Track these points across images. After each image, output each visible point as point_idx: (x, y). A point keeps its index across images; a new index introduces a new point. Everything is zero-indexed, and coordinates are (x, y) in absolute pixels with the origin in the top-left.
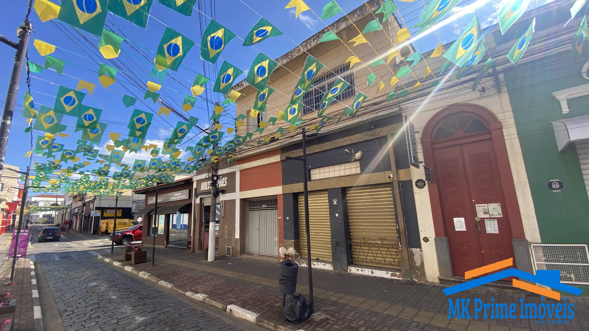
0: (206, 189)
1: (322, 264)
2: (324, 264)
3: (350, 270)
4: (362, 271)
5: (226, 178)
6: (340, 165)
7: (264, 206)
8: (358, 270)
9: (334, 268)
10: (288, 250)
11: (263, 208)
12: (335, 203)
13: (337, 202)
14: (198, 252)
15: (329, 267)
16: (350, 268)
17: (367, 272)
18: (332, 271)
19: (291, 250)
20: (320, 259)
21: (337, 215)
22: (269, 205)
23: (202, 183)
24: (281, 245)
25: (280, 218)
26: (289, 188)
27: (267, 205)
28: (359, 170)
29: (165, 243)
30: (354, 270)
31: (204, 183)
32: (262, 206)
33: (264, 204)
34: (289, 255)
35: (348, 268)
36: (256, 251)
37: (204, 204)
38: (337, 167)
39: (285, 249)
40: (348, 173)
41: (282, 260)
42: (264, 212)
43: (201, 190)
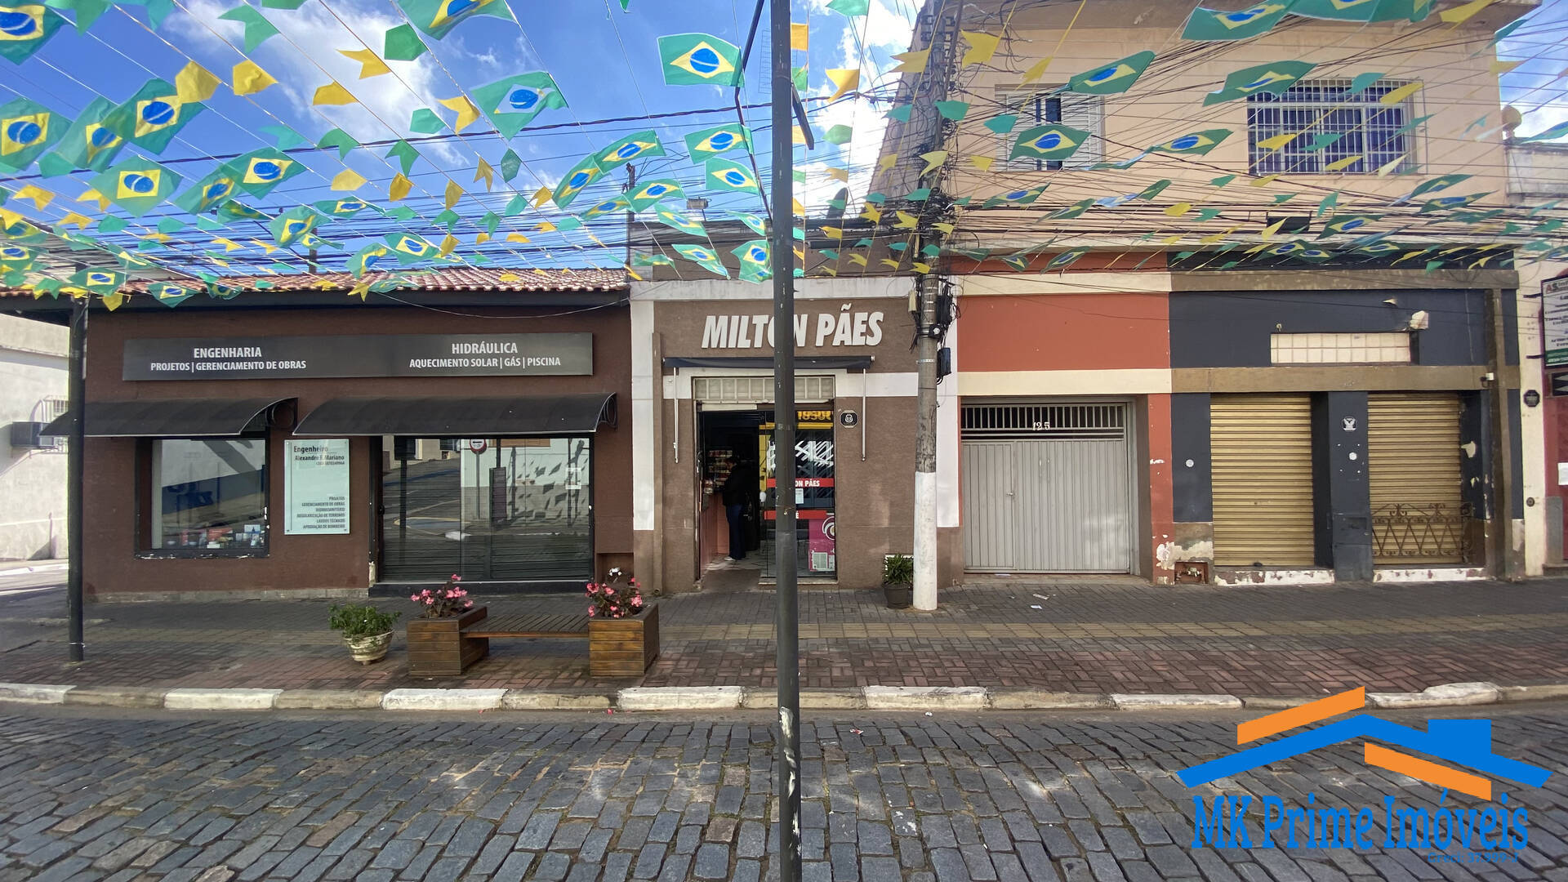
1: (1304, 572)
2: (1308, 572)
3: (1380, 577)
4: (1407, 574)
5: (878, 315)
6: (1354, 335)
8: (1398, 574)
9: (1337, 578)
10: (1190, 549)
11: (1036, 432)
12: (1350, 426)
13: (1354, 426)
14: (694, 589)
15: (1323, 577)
16: (1377, 572)
17: (1419, 576)
18: (1333, 585)
19: (1202, 549)
20: (1264, 563)
21: (1353, 456)
22: (1060, 425)
23: (711, 320)
24: (1165, 536)
25: (1158, 461)
26: (1199, 379)
27: (1052, 425)
28: (1404, 355)
29: (372, 576)
30: (1387, 576)
31: (724, 319)
32: (1030, 425)
33: (1037, 420)
34: (1191, 563)
35: (1373, 575)
36: (1001, 562)
37: (699, 404)
38: (1345, 340)
39: (1180, 547)
40: (1374, 357)
41: (1166, 578)
42: (1035, 443)
43: (705, 345)
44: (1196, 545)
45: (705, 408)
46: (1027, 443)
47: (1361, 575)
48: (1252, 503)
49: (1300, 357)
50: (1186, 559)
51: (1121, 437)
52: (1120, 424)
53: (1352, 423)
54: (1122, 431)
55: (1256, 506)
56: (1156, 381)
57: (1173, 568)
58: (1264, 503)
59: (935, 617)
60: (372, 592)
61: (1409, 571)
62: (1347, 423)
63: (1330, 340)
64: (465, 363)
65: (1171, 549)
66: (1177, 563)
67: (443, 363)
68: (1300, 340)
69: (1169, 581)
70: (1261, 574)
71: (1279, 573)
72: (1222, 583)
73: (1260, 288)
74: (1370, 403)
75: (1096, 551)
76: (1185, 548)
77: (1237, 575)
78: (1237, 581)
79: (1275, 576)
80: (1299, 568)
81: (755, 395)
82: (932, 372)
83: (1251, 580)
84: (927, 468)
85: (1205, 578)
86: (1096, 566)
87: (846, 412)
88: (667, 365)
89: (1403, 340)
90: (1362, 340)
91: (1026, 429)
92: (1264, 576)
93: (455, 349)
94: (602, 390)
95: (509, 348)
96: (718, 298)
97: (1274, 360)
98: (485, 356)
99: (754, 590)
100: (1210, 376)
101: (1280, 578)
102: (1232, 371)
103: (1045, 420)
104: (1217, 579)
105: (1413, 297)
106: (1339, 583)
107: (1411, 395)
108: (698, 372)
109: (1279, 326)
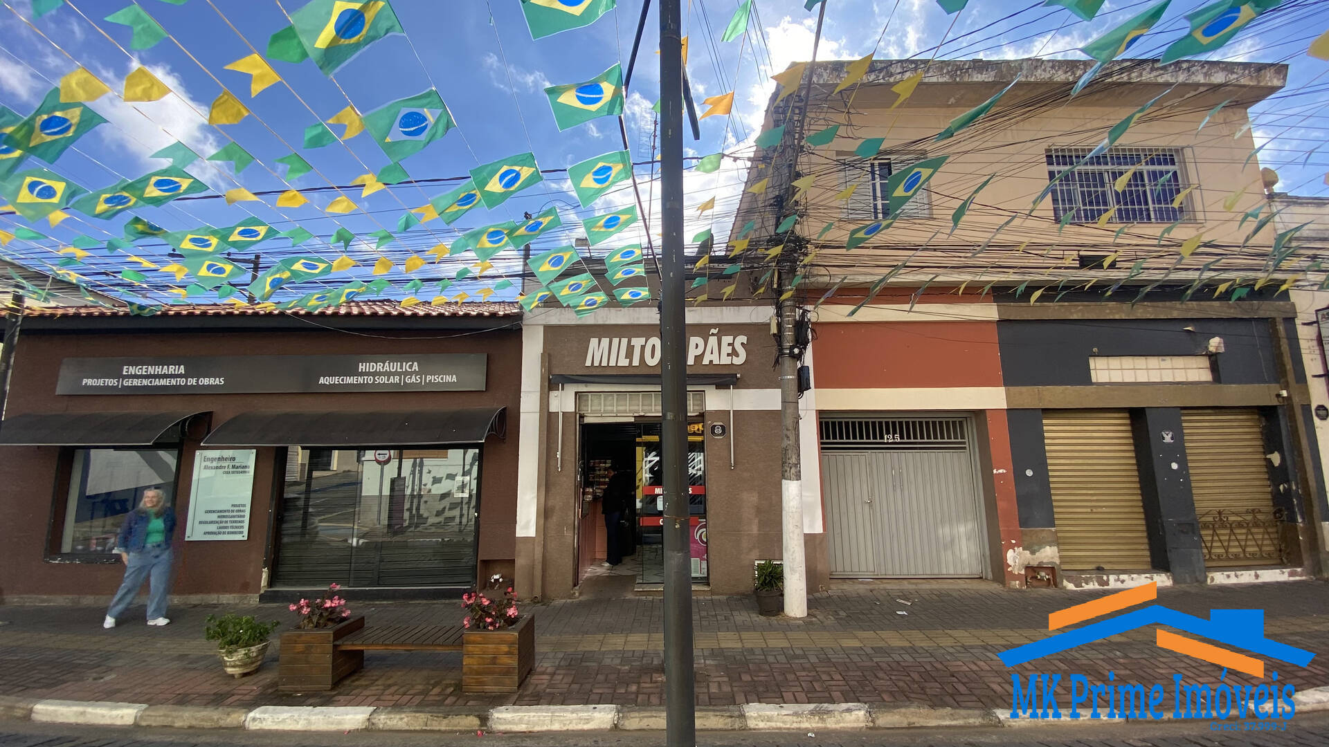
0: (624, 362)
1: (1143, 576)
2: (1148, 575)
3: (1213, 579)
4: (1237, 576)
5: (743, 339)
6: (1161, 358)
7: (888, 438)
8: (1228, 576)
9: (1175, 581)
10: (1037, 554)
11: (888, 443)
12: (1168, 438)
13: (1172, 438)
14: (571, 596)
15: (1163, 580)
16: (1210, 575)
17: (1247, 577)
18: (1171, 588)
19: (1049, 554)
20: (1106, 567)
21: (1175, 466)
22: (909, 437)
23: (594, 341)
24: (1013, 542)
25: (1001, 471)
26: (1032, 396)
27: (902, 437)
28: (1206, 376)
29: (264, 582)
30: (1220, 578)
31: (605, 341)
32: (882, 437)
33: (888, 433)
34: (1040, 567)
35: (1206, 577)
36: (863, 568)
37: (582, 417)
38: (1153, 362)
39: (1028, 552)
40: (1180, 377)
41: (1017, 582)
42: (888, 455)
43: (588, 363)
44: (1042, 550)
45: (587, 420)
46: (880, 455)
47: (1196, 578)
48: (1089, 510)
49: (1116, 377)
50: (1035, 563)
51: (965, 448)
52: (963, 437)
53: (1170, 436)
54: (964, 443)
55: (1092, 512)
56: (992, 398)
57: (1023, 572)
58: (1099, 510)
59: (806, 625)
60: (263, 598)
61: (1239, 573)
62: (1165, 436)
63: (1140, 362)
64: (370, 380)
65: (1020, 554)
66: (1027, 568)
67: (350, 380)
68: (1114, 362)
69: (1021, 585)
70: (1105, 578)
71: (1122, 577)
72: (1071, 586)
73: (1075, 317)
74: (1183, 418)
75: (951, 558)
76: (1033, 553)
77: (1084, 579)
78: (1083, 584)
79: (1118, 580)
80: (1140, 572)
81: (632, 408)
82: (794, 387)
83: (1096, 584)
84: (793, 476)
85: (1054, 582)
86: (952, 572)
87: (715, 424)
88: (552, 382)
89: (1204, 362)
90: (1168, 362)
91: (878, 441)
92: (1108, 580)
93: (362, 367)
94: (494, 405)
95: (411, 367)
96: (600, 322)
97: (1094, 380)
98: (389, 374)
99: (630, 596)
100: (1039, 393)
101: (1123, 582)
102: (1059, 389)
103: (894, 433)
104: (1065, 583)
105: (1209, 325)
106: (1177, 586)
107: (1217, 411)
108: (582, 388)
109: (1095, 350)
